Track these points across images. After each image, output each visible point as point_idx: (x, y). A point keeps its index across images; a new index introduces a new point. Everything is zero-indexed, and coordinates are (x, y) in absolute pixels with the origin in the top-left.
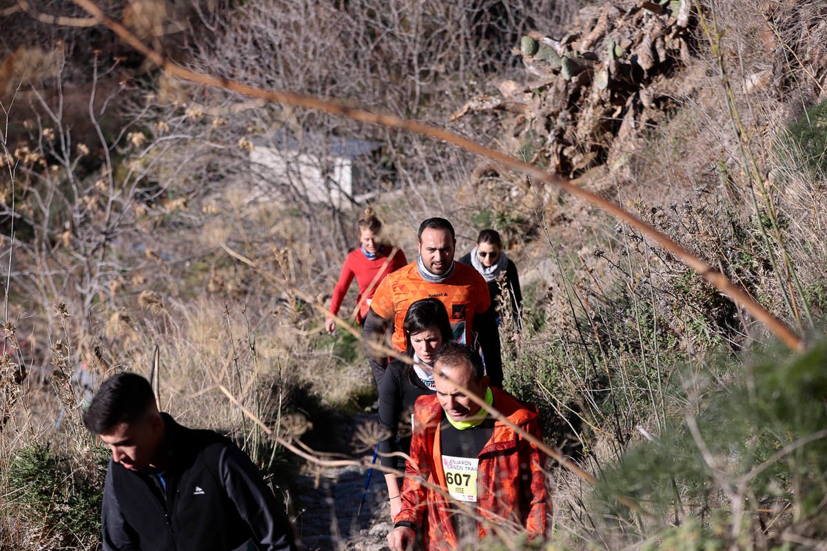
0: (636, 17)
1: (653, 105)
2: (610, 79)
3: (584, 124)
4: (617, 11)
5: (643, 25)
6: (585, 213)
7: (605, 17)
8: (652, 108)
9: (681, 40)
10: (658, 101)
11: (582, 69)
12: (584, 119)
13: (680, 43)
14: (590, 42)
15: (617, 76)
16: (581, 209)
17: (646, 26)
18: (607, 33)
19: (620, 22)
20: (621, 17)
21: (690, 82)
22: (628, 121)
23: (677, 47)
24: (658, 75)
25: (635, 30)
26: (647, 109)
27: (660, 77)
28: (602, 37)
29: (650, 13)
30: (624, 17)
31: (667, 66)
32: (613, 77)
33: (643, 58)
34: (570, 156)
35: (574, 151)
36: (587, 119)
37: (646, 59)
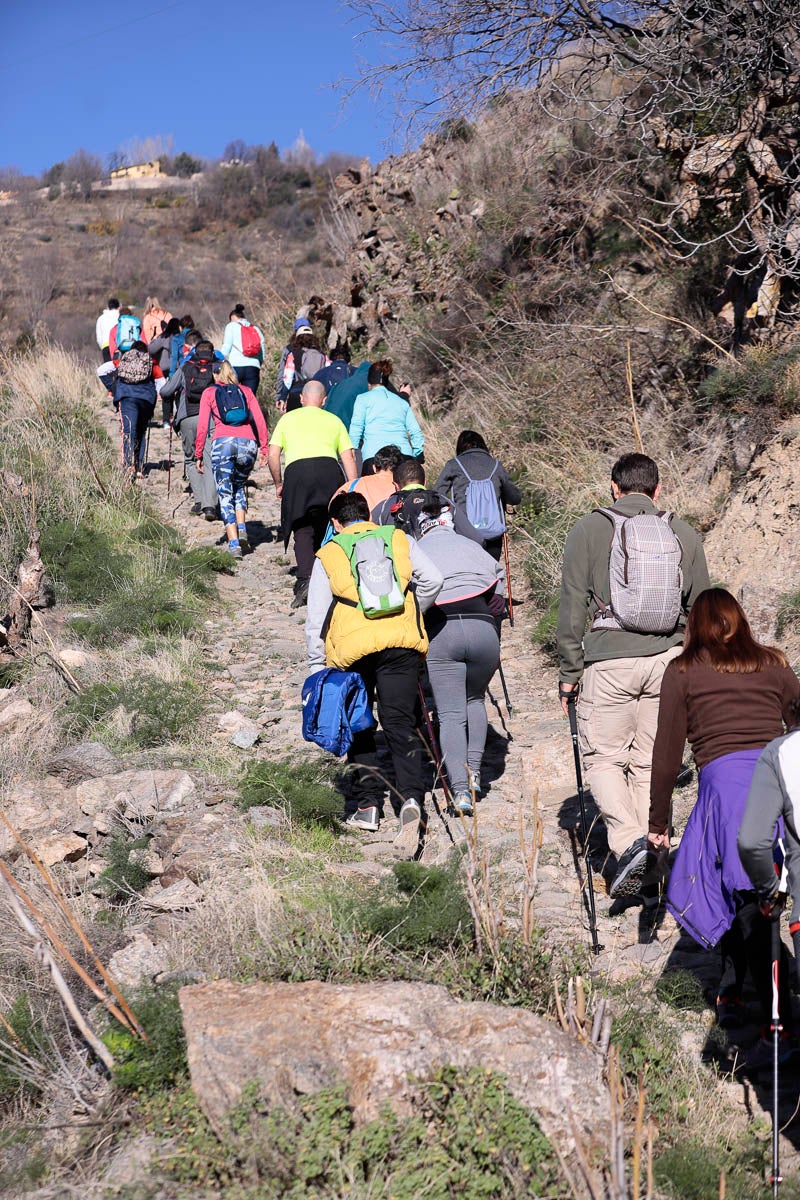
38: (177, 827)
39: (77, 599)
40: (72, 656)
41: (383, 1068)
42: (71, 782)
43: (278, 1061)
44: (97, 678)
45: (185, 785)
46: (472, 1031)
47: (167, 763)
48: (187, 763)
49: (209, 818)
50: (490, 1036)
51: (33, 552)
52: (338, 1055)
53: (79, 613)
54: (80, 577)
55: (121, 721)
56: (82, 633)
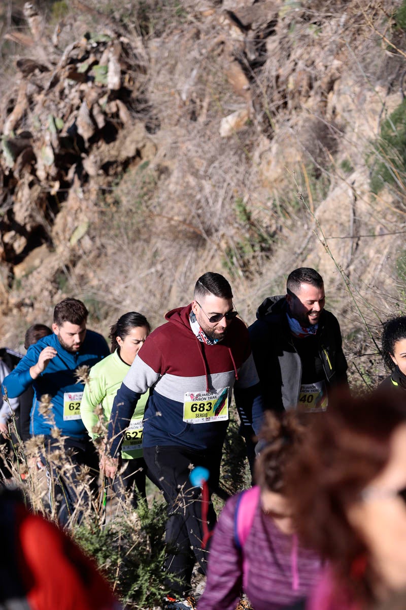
0: (57, 89)
1: (101, 172)
2: (55, 154)
3: (21, 207)
4: (34, 87)
5: (66, 96)
6: (46, 293)
7: (24, 96)
8: (98, 175)
9: (118, 102)
10: (106, 167)
11: (23, 149)
12: (21, 201)
13: (117, 106)
14: (14, 123)
15: (60, 149)
16: (42, 290)
17: (71, 96)
18: (29, 110)
19: (39, 98)
20: (39, 92)
21: (132, 142)
22: (75, 194)
23: (114, 110)
24: (97, 142)
25: (59, 103)
26: (93, 177)
27: (100, 143)
28: (25, 116)
29: (72, 82)
30: (44, 92)
32: (57, 151)
33: (83, 127)
34: (11, 242)
35: (15, 235)
36: (24, 200)
37: (86, 127)
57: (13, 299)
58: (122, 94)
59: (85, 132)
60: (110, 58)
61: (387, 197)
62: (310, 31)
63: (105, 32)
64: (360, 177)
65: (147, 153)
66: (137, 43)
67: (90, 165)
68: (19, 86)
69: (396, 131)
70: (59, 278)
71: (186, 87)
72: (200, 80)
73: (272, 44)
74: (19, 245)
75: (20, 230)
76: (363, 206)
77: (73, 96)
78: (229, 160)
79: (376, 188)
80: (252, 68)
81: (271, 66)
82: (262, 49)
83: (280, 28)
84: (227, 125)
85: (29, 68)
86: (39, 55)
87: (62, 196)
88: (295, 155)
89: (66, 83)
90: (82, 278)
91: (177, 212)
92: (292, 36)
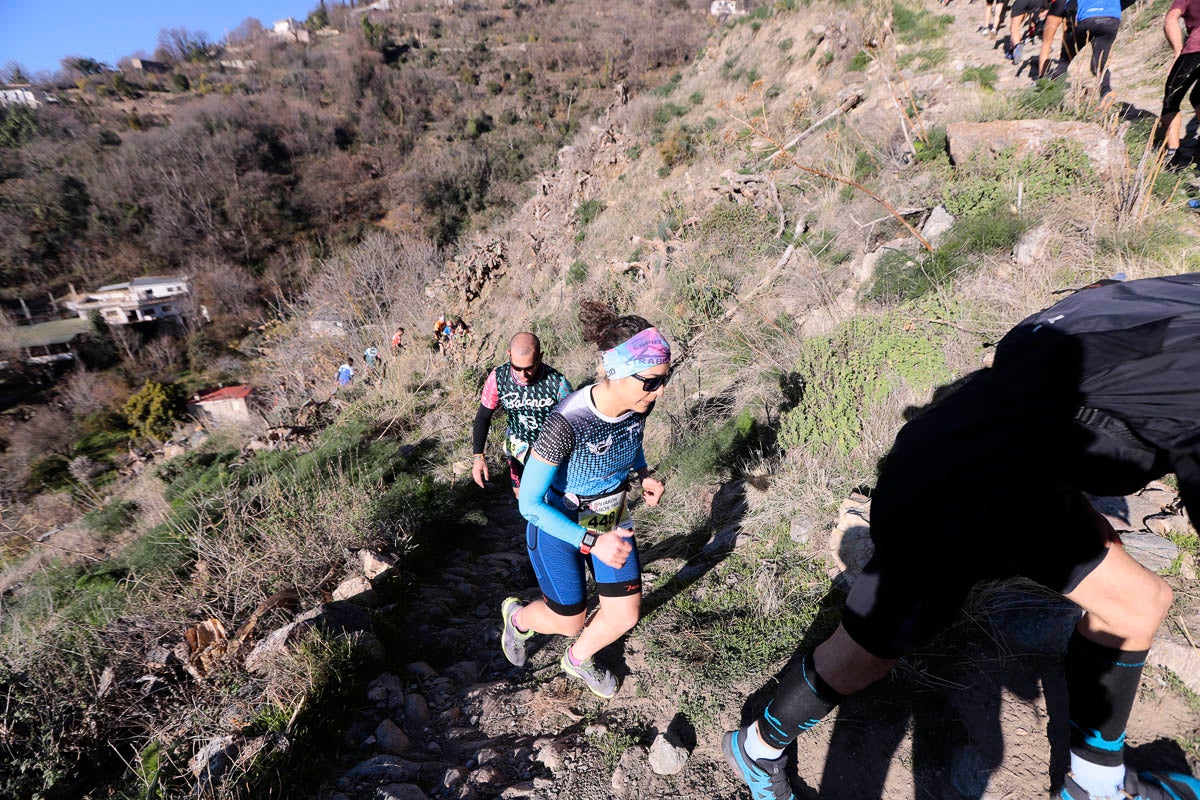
8: (495, 278)
10: (496, 276)
11: (473, 270)
13: (499, 260)
15: (483, 270)
21: (505, 269)
22: (487, 283)
24: (494, 269)
26: (493, 279)
31: (497, 267)
32: (481, 271)
38: (936, 91)
39: (901, 30)
40: (900, 47)
41: (1031, 141)
42: (898, 83)
43: (988, 140)
44: (908, 52)
45: (940, 78)
46: (1069, 130)
47: (933, 73)
48: (940, 72)
49: (949, 86)
50: (1077, 131)
51: (890, 14)
52: (1011, 138)
53: (903, 34)
54: (903, 23)
55: (918, 62)
56: (902, 40)
57: (469, 311)
58: (501, 256)
59: (490, 266)
60: (498, 246)
61: (570, 287)
62: (553, 241)
63: (498, 239)
64: (564, 282)
65: (508, 273)
66: (507, 244)
67: (491, 275)
68: (474, 252)
69: (573, 269)
70: (481, 307)
71: (519, 255)
72: (523, 254)
73: (543, 244)
74: (471, 296)
75: (472, 293)
76: (564, 289)
77: (488, 256)
78: (529, 276)
79: (567, 284)
80: (536, 250)
81: (542, 251)
82: (540, 245)
83: (545, 241)
84: (529, 266)
85: (477, 248)
86: (480, 245)
87: (483, 284)
88: (547, 275)
89: (486, 252)
90: (488, 307)
91: (515, 289)
92: (549, 243)
